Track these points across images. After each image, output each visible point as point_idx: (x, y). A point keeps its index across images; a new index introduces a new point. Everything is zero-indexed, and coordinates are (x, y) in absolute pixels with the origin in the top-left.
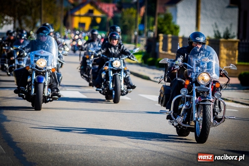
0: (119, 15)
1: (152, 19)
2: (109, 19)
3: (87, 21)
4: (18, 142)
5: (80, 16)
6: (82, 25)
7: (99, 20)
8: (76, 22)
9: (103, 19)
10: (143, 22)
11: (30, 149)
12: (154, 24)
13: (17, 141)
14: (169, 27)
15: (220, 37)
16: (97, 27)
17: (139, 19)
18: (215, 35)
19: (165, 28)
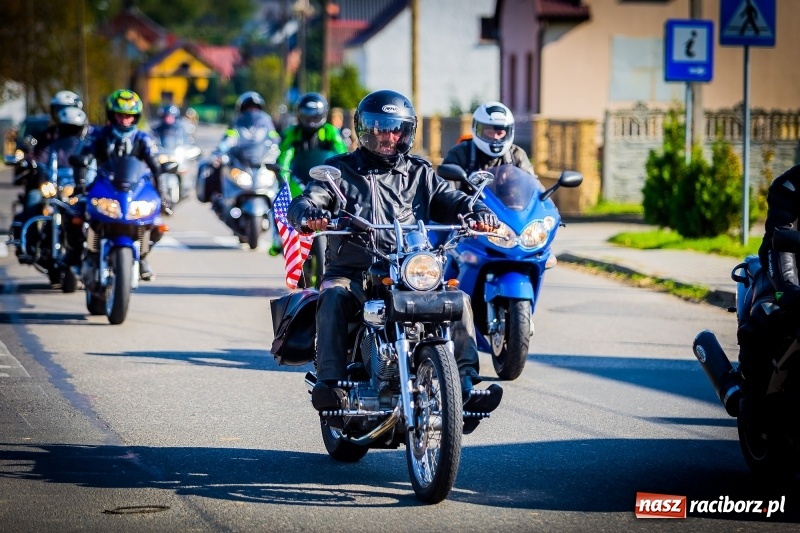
0: (245, 71)
1: (315, 78)
2: (224, 80)
3: (179, 87)
4: (56, 353)
5: (162, 77)
6: (167, 95)
7: (202, 85)
8: (155, 89)
9: (211, 82)
10: (296, 85)
11: (82, 366)
12: (320, 88)
13: (52, 351)
14: (353, 95)
15: (461, 113)
16: (198, 99)
17: (288, 79)
18: (453, 109)
19: (345, 96)
